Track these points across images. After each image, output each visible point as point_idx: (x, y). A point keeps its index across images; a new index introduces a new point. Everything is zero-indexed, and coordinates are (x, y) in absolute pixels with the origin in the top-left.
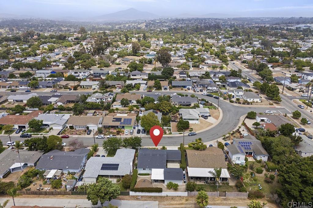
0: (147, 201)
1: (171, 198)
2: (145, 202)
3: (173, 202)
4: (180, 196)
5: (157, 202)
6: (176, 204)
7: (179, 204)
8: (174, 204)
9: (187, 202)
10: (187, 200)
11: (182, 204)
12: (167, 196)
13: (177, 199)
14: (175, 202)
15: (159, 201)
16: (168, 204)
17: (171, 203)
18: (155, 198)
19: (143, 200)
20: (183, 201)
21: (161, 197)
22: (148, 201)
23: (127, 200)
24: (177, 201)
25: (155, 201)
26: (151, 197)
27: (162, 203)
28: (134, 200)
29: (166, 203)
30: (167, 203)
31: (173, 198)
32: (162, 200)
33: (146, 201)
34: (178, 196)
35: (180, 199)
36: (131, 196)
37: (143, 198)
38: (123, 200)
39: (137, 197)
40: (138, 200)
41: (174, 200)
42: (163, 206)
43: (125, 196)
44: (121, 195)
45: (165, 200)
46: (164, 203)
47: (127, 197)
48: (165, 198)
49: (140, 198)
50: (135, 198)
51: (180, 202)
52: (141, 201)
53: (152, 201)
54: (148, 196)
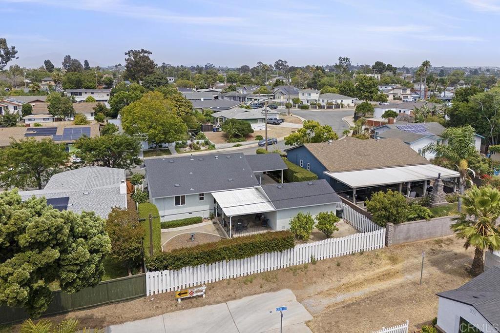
0: (240, 298)
1: (334, 265)
2: (233, 304)
3: (349, 278)
4: (362, 253)
5: (288, 293)
6: (368, 281)
7: (380, 278)
8: (362, 283)
9: (398, 266)
10: (393, 260)
11: (388, 275)
12: (314, 262)
13: (357, 262)
14: (360, 276)
15: (292, 288)
16: (339, 289)
17: (344, 281)
18: (271, 280)
19: (219, 299)
20: (386, 265)
21: (293, 270)
23: (136, 319)
24: (362, 269)
26: (248, 280)
27: (312, 290)
28: (177, 308)
29: (324, 285)
30: (330, 286)
31: (340, 264)
32: (304, 280)
33: (235, 299)
34: (353, 254)
35: (367, 261)
36: (158, 297)
37: (218, 291)
38: (113, 323)
39: (187, 293)
40: (197, 306)
41: (348, 268)
42: (326, 302)
43: (121, 305)
44: (101, 305)
45: (314, 279)
46: (319, 290)
47: (137, 304)
48: (311, 272)
49: (204, 296)
50: (179, 300)
51: (378, 271)
52: (209, 304)
53: (260, 295)
54: (234, 279)
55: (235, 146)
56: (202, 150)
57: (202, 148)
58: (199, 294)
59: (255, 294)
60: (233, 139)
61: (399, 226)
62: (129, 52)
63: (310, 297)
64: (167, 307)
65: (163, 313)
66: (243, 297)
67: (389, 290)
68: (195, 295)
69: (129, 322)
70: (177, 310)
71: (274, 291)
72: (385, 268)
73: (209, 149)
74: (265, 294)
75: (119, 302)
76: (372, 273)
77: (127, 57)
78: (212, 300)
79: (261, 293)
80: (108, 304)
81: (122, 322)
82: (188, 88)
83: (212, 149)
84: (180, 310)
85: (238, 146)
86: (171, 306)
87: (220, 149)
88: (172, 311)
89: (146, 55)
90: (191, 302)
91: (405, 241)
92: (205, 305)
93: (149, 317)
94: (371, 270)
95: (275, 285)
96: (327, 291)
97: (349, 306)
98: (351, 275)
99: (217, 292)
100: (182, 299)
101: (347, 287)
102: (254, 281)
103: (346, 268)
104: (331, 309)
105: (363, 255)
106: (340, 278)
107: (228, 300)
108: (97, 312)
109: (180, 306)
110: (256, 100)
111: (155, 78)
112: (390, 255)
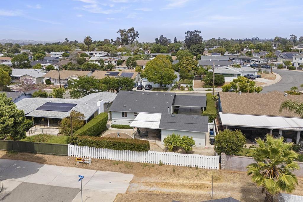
0: (106, 170)
1: (170, 169)
2: (99, 172)
3: (174, 180)
4: (197, 168)
5: (130, 177)
6: (182, 185)
7: (191, 187)
8: (176, 186)
9: (215, 184)
10: (215, 179)
11: (200, 187)
12: (161, 164)
13: (188, 173)
14: (181, 181)
15: (136, 175)
16: (158, 184)
17: (168, 181)
18: (128, 167)
19: (96, 168)
20: (206, 181)
21: (145, 165)
22: (107, 172)
23: (56, 165)
24: (187, 178)
25: (125, 172)
26: (117, 163)
27: (143, 179)
28: (75, 166)
29: (153, 179)
30: (156, 181)
31: (175, 170)
32: (145, 173)
33: (102, 170)
34: (191, 167)
35: (196, 174)
36: (72, 158)
38: (47, 163)
39: (81, 160)
40: (84, 168)
41: (179, 174)
42: (143, 188)
43: (57, 157)
44: (49, 154)
45: (152, 174)
46: (147, 181)
47: (62, 158)
48: (153, 169)
49: (90, 164)
50: (78, 162)
51: (196, 182)
52: (89, 169)
53: (117, 173)
54: (111, 160)
55: (207, 90)
56: (185, 91)
57: (186, 89)
58: (87, 162)
59: (114, 171)
60: (207, 86)
61: (232, 158)
62: (188, 32)
63: (138, 182)
64: (71, 164)
65: (68, 166)
66: (107, 171)
67: (188, 195)
68: (85, 162)
69: (53, 165)
70: (74, 167)
71: (125, 173)
72: (203, 182)
73: (189, 90)
74: (120, 173)
75: (57, 155)
76: (191, 182)
77: (186, 35)
78: (92, 167)
79: (118, 172)
80: (52, 154)
81: (50, 164)
82: (218, 53)
83: (191, 91)
84: (76, 167)
85: (209, 90)
86: (73, 164)
87: (197, 91)
88: (72, 166)
89: (197, 33)
90: (83, 165)
91: (237, 170)
92: (87, 169)
93: (61, 166)
94: (193, 180)
95: (128, 170)
96: (151, 183)
97: (151, 195)
98: (176, 179)
99: (97, 165)
100: (79, 162)
101: (165, 184)
102: (119, 165)
103: (177, 174)
104: (140, 192)
105: (197, 170)
106: (168, 179)
107: (98, 170)
108: (46, 157)
109: (77, 165)
110: (258, 61)
111: (196, 47)
112: (217, 175)
